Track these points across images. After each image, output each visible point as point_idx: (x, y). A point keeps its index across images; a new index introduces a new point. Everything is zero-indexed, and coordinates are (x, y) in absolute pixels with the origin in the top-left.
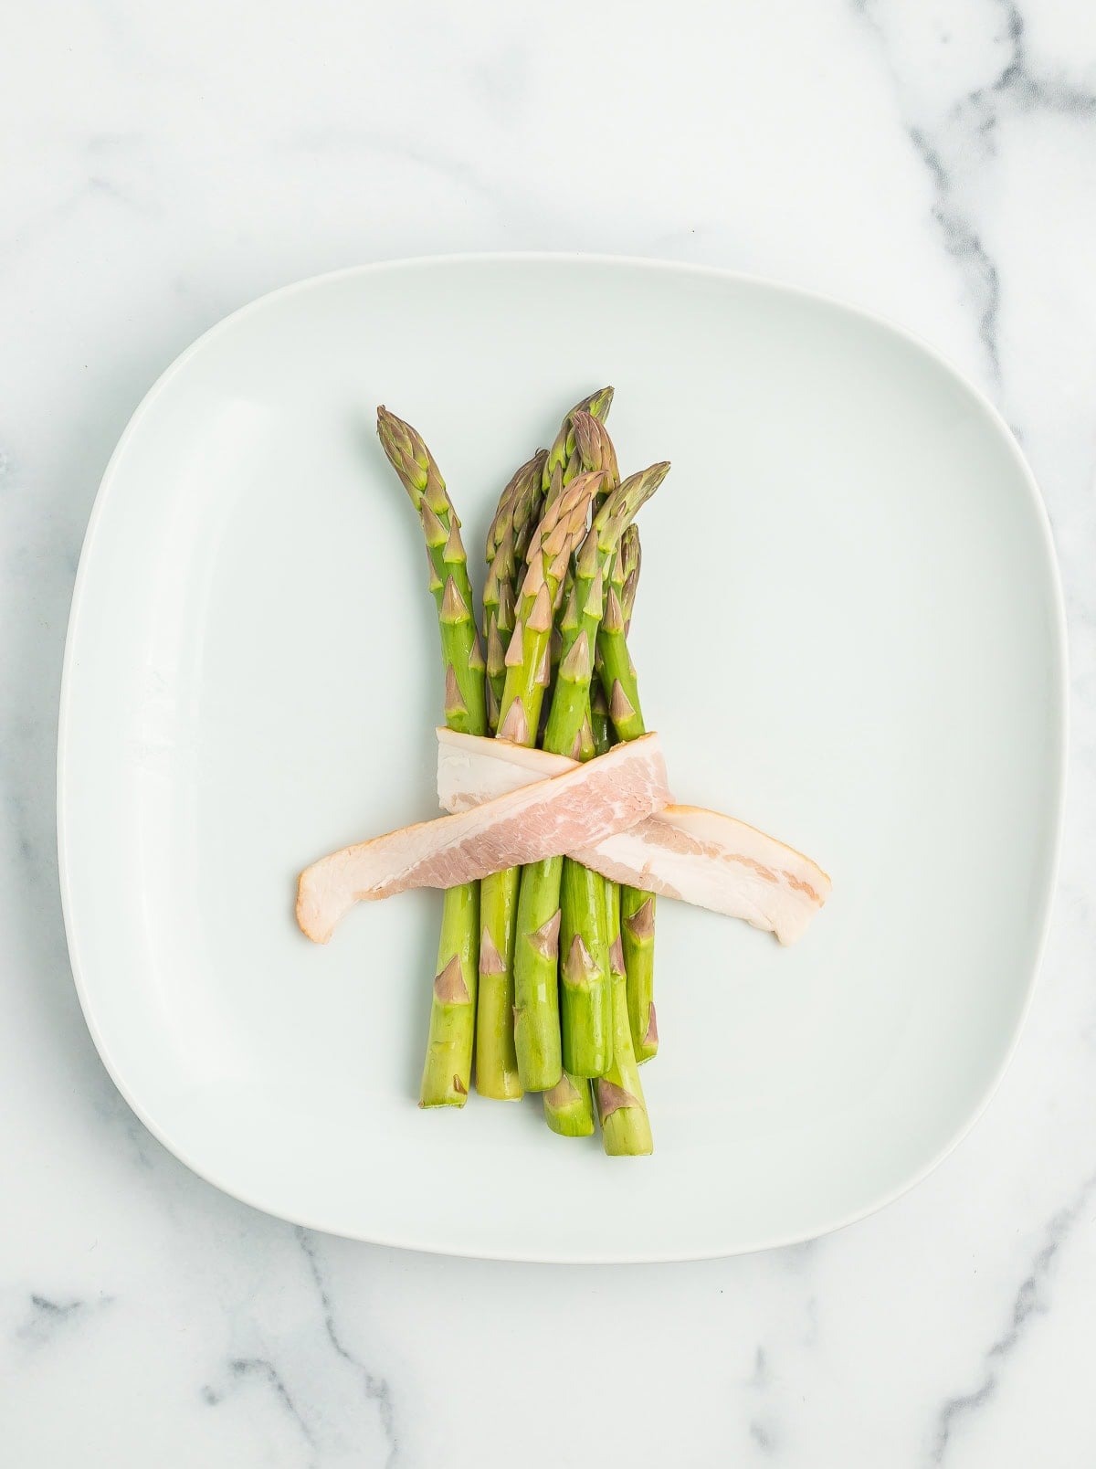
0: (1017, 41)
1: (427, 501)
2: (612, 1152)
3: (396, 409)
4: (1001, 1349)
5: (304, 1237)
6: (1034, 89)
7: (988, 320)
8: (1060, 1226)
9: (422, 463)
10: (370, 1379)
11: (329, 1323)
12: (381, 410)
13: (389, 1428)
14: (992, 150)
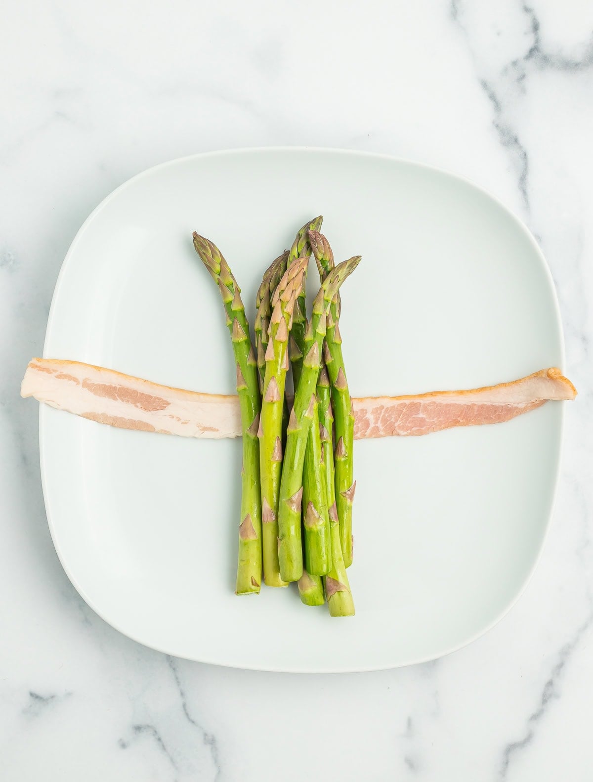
0: (536, 34)
1: (221, 279)
2: (333, 615)
3: (203, 233)
4: (535, 717)
5: (171, 661)
6: (546, 60)
7: (523, 179)
8: (566, 652)
9: (218, 260)
10: (206, 735)
11: (184, 705)
12: (195, 234)
13: (216, 761)
14: (523, 91)
